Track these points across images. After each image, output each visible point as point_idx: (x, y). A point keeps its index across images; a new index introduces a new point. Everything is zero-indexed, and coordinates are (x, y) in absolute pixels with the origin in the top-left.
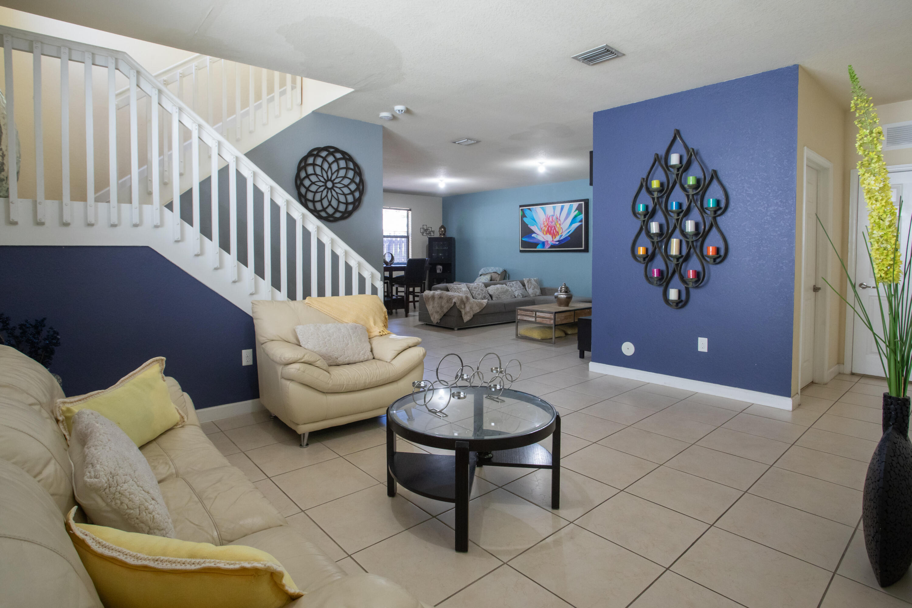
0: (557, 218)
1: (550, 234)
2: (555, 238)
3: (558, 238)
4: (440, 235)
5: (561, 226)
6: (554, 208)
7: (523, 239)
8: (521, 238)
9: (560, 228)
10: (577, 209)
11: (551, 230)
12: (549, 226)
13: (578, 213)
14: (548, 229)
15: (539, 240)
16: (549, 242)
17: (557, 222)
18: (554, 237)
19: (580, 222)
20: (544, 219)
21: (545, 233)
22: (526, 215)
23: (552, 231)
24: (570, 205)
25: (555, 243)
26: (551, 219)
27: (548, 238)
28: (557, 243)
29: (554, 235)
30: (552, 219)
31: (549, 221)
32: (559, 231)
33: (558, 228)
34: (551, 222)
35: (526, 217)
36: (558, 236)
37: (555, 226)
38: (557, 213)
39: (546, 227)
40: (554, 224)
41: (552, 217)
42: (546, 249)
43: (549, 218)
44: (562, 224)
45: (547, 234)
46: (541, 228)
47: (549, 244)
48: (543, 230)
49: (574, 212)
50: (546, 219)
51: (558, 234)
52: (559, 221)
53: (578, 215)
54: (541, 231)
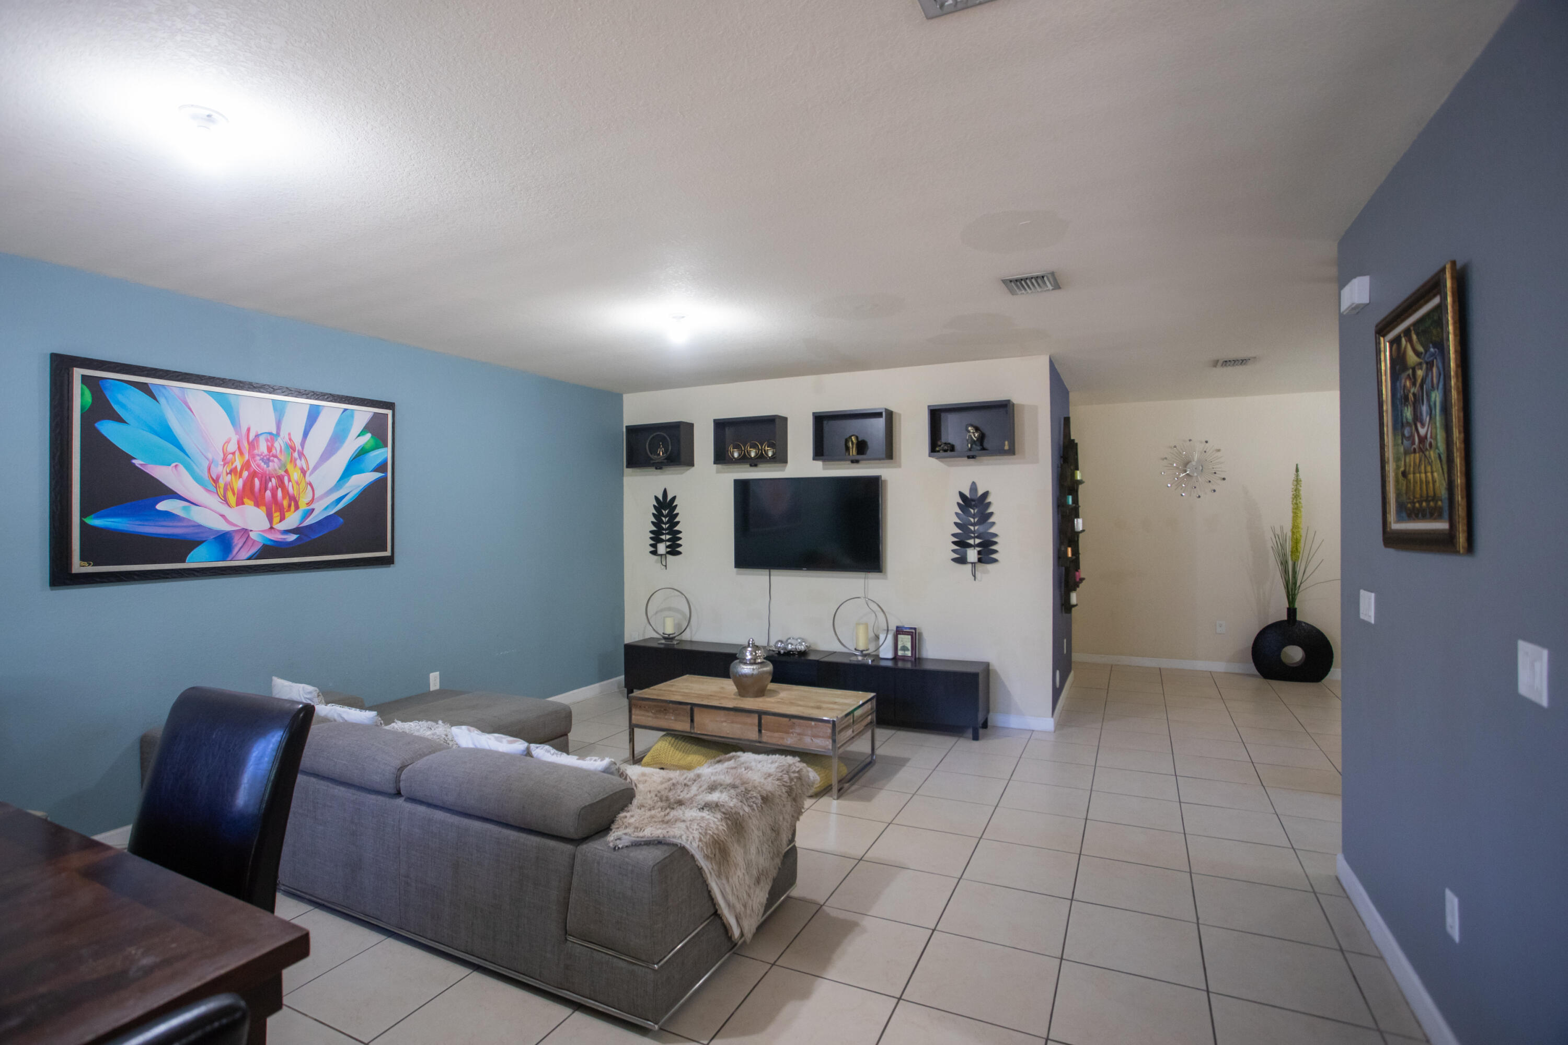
0: (293, 449)
1: (257, 505)
2: (282, 518)
3: (293, 520)
5: (308, 478)
7: (93, 521)
8: (82, 515)
9: (303, 485)
10: (367, 428)
11: (264, 487)
12: (253, 475)
13: (372, 443)
14: (248, 484)
15: (200, 526)
16: (251, 534)
17: (293, 461)
18: (276, 516)
19: (376, 470)
20: (228, 442)
21: (232, 499)
22: (116, 407)
23: (268, 493)
24: (345, 410)
25: (278, 537)
26: (263, 447)
27: (252, 520)
28: (292, 537)
29: (274, 509)
30: (269, 449)
31: (253, 456)
32: (301, 495)
33: (295, 485)
34: (265, 458)
35: (120, 420)
36: (295, 511)
37: (283, 476)
38: (289, 434)
39: (240, 476)
40: (277, 467)
41: (267, 440)
42: (241, 558)
43: (252, 442)
44: (315, 468)
45: (243, 503)
46: (215, 478)
47: (254, 541)
48: (222, 484)
49: (359, 436)
50: (238, 442)
51: (293, 504)
52: (300, 459)
53: (372, 450)
54: (213, 490)
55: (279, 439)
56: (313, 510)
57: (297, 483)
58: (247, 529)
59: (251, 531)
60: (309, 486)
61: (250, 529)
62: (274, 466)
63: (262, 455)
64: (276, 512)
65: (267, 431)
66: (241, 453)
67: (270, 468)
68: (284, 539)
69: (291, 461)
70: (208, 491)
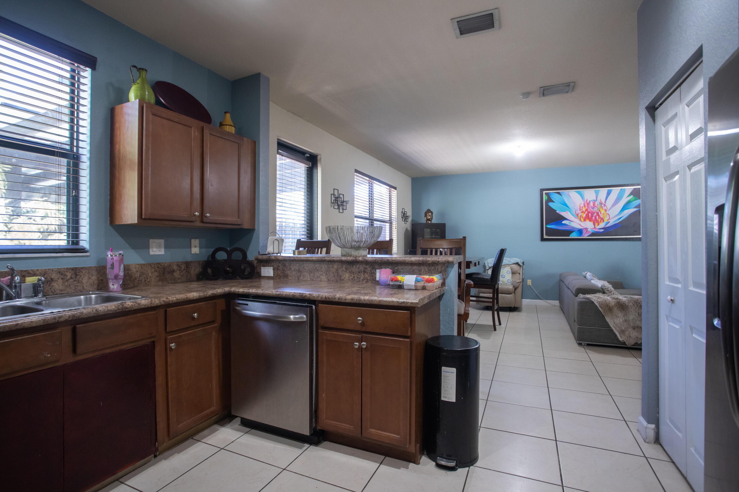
0: (601, 204)
1: (590, 221)
2: (598, 225)
3: (602, 225)
4: (427, 220)
5: (607, 212)
6: (597, 194)
7: (548, 226)
8: (546, 224)
9: (605, 214)
10: (631, 194)
11: (592, 216)
12: (589, 212)
13: (634, 198)
14: (587, 215)
15: (573, 227)
16: (588, 230)
18: (596, 224)
19: (635, 207)
20: (581, 204)
21: (582, 220)
22: (552, 199)
23: (594, 218)
24: (621, 189)
25: (597, 230)
26: (592, 204)
27: (589, 225)
28: (602, 230)
29: (596, 222)
30: (594, 205)
31: (588, 207)
32: (605, 218)
33: (603, 215)
34: (592, 207)
35: (553, 202)
36: (603, 222)
37: (598, 212)
38: (600, 200)
39: (585, 213)
40: (596, 210)
41: (593, 202)
42: (585, 237)
43: (588, 203)
44: (610, 209)
45: (586, 221)
46: (577, 214)
48: (579, 216)
49: (627, 197)
50: (584, 204)
51: (602, 220)
52: (604, 207)
53: (634, 201)
54: (577, 217)
55: (597, 202)
56: (609, 222)
57: (603, 214)
60: (608, 215)
61: (587, 228)
62: (595, 210)
64: (596, 223)
65: (593, 200)
66: (585, 207)
68: (599, 231)
69: (601, 208)
70: (575, 218)
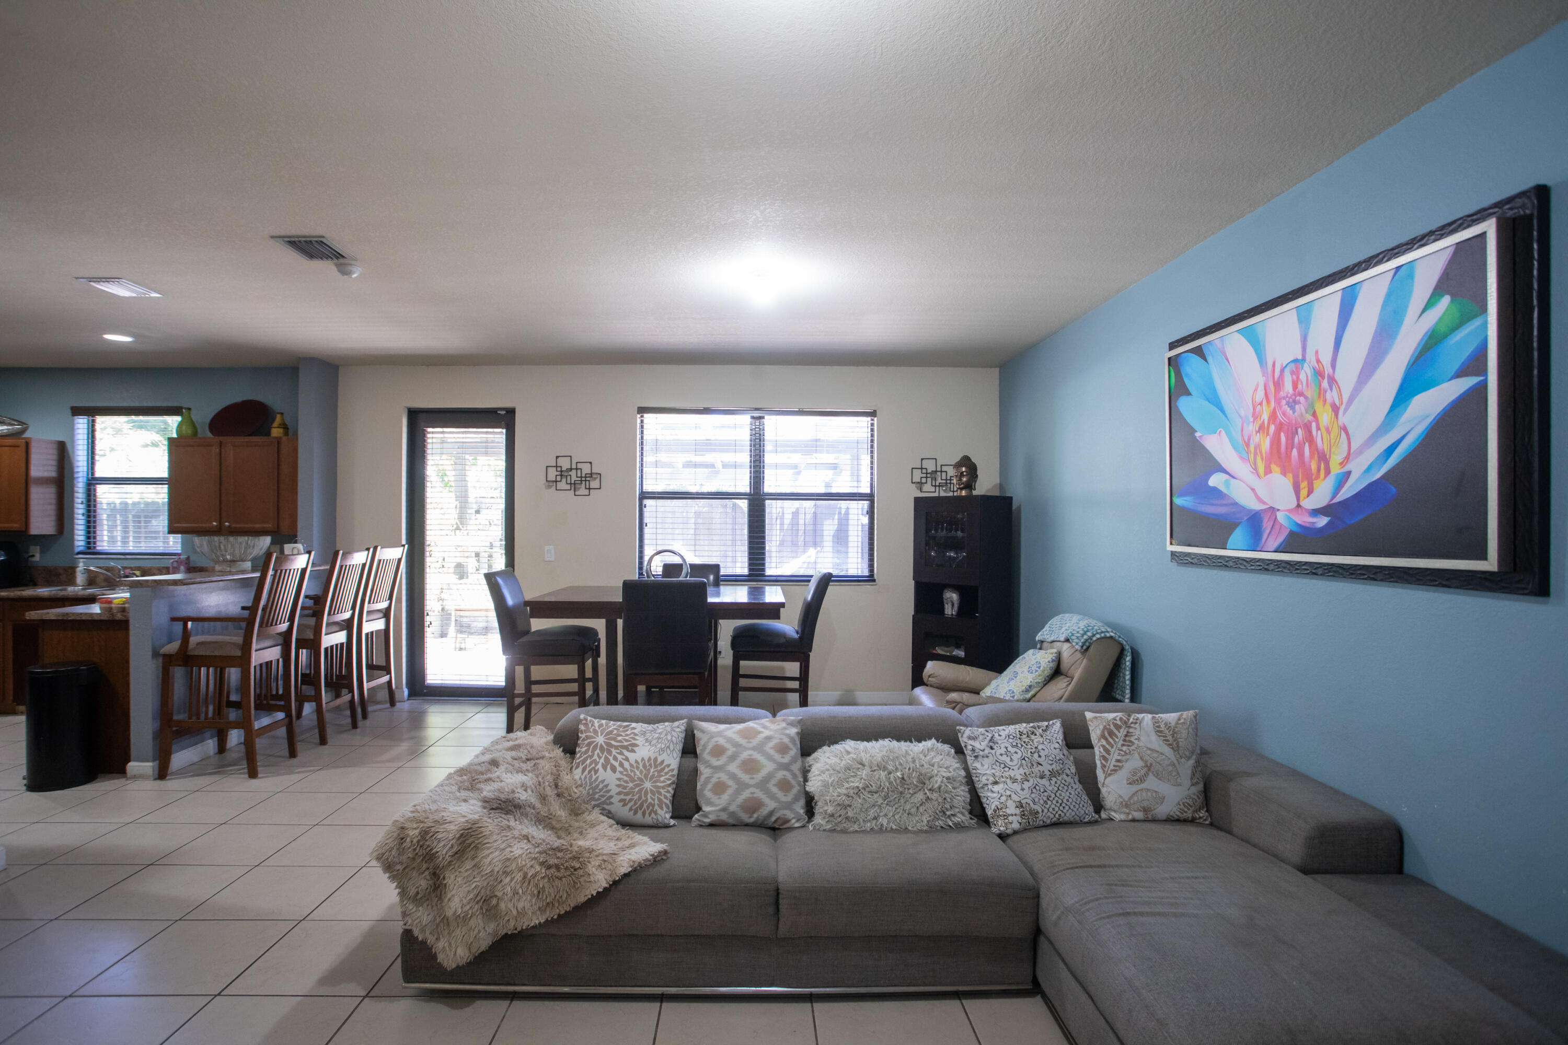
0: (1319, 374)
1: (1284, 473)
2: (1310, 492)
3: (1322, 494)
5: (1343, 419)
6: (1305, 318)
7: (1177, 500)
8: (1171, 495)
9: (1335, 431)
10: (1443, 286)
11: (1290, 445)
12: (1281, 426)
14: (1276, 442)
15: (1236, 504)
16: (1280, 517)
17: (1321, 394)
18: (1305, 485)
20: (1256, 390)
21: (1261, 468)
22: (1187, 383)
23: (1295, 452)
24: (1401, 268)
25: (1306, 520)
26: (1288, 387)
27: (1281, 494)
28: (1322, 521)
29: (1304, 476)
30: (1296, 386)
31: (1278, 401)
32: (1333, 450)
33: (1325, 435)
34: (1291, 400)
35: (1187, 392)
36: (1325, 477)
37: (1310, 423)
38: (1317, 353)
39: (1268, 434)
40: (1304, 410)
41: (1292, 373)
42: (1269, 551)
43: (1279, 380)
44: (1350, 402)
45: (1271, 472)
46: (1246, 438)
47: (1281, 525)
48: (1252, 446)
49: (1424, 310)
50: (1265, 387)
51: (1322, 466)
52: (1331, 389)
53: (1455, 328)
54: (1245, 455)
55: (1306, 365)
56: (1349, 473)
57: (1328, 431)
58: (1274, 508)
59: (1278, 510)
60: (1342, 431)
61: (1277, 507)
63: (1287, 396)
64: (1302, 482)
65: (1292, 359)
66: (1268, 401)
67: (1296, 414)
68: (1314, 523)
69: (1319, 397)
70: (1242, 458)
